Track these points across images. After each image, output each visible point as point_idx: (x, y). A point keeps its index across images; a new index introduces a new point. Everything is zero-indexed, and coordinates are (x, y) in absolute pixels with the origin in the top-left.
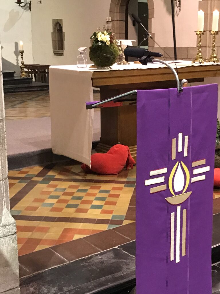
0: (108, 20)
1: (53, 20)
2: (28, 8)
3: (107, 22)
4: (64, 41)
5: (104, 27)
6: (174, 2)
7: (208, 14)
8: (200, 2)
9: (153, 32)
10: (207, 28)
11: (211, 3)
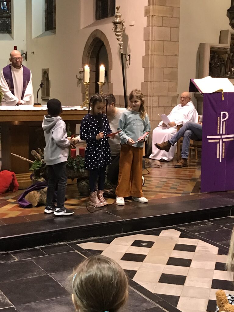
0: (80, 71)
1: (42, 69)
2: (24, 58)
3: (80, 72)
4: (50, 88)
5: (77, 77)
6: (124, 56)
7: (148, 67)
8: (143, 56)
9: (111, 82)
10: (148, 80)
11: (151, 58)
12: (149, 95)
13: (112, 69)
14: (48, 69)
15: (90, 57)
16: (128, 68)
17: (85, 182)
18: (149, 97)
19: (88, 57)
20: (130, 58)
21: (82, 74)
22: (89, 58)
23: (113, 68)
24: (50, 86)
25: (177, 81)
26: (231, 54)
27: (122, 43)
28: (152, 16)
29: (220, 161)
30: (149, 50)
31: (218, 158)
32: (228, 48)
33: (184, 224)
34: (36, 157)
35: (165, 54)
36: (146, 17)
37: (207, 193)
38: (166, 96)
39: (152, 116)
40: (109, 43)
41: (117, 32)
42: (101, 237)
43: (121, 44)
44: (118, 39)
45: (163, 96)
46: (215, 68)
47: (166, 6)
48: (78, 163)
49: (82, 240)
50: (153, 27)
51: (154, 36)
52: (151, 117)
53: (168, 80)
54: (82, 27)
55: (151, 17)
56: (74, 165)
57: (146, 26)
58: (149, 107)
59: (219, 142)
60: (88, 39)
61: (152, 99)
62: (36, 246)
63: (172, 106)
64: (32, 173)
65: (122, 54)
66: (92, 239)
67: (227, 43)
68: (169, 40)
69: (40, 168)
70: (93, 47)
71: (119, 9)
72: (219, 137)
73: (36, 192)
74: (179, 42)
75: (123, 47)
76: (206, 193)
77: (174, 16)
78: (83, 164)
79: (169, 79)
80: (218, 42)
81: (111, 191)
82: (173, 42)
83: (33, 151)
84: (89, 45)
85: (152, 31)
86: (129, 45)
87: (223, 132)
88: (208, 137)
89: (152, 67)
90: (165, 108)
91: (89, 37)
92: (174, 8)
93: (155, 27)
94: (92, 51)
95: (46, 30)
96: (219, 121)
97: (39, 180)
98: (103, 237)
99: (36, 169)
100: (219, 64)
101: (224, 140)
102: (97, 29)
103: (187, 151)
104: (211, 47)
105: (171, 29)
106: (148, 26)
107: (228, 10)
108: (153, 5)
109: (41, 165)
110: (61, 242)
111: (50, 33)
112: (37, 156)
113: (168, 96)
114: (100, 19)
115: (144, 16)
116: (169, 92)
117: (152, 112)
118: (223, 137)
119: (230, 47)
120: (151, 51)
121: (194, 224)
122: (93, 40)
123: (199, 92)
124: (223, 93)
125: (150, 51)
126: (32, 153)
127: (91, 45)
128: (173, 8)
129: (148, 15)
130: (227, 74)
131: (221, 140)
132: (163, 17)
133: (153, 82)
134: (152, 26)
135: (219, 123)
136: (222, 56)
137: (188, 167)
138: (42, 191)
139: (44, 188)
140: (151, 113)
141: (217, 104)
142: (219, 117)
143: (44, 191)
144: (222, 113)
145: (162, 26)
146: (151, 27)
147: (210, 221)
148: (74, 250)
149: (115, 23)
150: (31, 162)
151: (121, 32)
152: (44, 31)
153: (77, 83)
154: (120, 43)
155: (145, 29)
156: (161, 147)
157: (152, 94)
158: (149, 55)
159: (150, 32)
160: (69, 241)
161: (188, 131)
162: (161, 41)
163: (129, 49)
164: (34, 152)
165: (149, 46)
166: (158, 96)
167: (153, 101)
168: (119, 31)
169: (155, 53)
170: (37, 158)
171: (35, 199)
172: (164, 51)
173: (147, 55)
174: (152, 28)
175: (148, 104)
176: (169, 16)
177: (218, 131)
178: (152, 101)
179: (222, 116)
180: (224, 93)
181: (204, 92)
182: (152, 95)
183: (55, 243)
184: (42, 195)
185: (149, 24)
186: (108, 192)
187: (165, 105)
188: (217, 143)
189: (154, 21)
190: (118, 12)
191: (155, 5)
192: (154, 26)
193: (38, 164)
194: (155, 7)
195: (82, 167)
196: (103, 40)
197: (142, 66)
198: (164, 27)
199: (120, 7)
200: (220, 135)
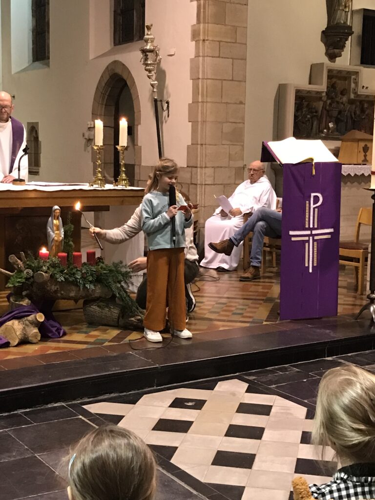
0: (89, 126)
1: (28, 123)
3: (89, 128)
4: (40, 153)
5: (83, 136)
6: (159, 103)
7: (198, 122)
8: (189, 104)
9: (139, 145)
10: (197, 142)
11: (202, 106)
12: (199, 166)
13: (140, 124)
14: (38, 123)
15: (106, 105)
16: (166, 122)
17: (95, 305)
18: (199, 170)
19: (103, 104)
20: (168, 106)
21: (92, 131)
22: (104, 106)
23: (142, 122)
24: (41, 150)
25: (242, 144)
26: (329, 102)
27: (156, 82)
28: (204, 40)
29: (311, 271)
30: (199, 94)
31: (307, 265)
32: (323, 92)
33: (254, 371)
34: (16, 266)
35: (223, 102)
36: (194, 42)
37: (289, 322)
38: (226, 167)
39: (204, 199)
40: (134, 83)
41: (147, 65)
42: (121, 394)
43: (155, 84)
44: (149, 77)
45: (221, 167)
46: (303, 123)
47: (225, 25)
48: (86, 276)
49: (91, 400)
50: (205, 58)
51: (207, 73)
52: (203, 201)
53: (229, 143)
54: (91, 57)
55: (201, 42)
56: (77, 278)
57: (193, 57)
58: (200, 184)
59: (308, 241)
60: (102, 76)
61: (203, 172)
62: (16, 410)
63: (235, 184)
64: (10, 292)
65: (156, 101)
66: (106, 397)
67: (322, 84)
68: (231, 79)
69: (23, 283)
70: (110, 89)
71: (151, 28)
72: (308, 232)
73: (16, 322)
74: (245, 82)
75: (157, 89)
76: (289, 320)
77: (237, 42)
78: (93, 277)
79: (231, 141)
80: (308, 83)
81: (138, 320)
82: (236, 82)
83: (11, 257)
84: (104, 85)
85: (203, 65)
86: (167, 87)
87: (314, 225)
88: (291, 233)
89: (204, 122)
90: (224, 187)
91: (104, 72)
92: (238, 28)
93: (208, 58)
94: (108, 96)
95: (34, 61)
96: (307, 208)
97: (21, 303)
98: (125, 394)
99: (17, 284)
100: (309, 116)
101: (316, 238)
102: (117, 59)
103: (259, 255)
104: (296, 90)
105: (233, 60)
106: (197, 56)
107: (323, 32)
108: (205, 23)
109: (24, 278)
110: (55, 403)
111: (41, 65)
112: (18, 265)
113: (229, 167)
114: (120, 44)
115: (190, 41)
116: (231, 162)
117: (205, 192)
118: (314, 232)
119: (326, 90)
120: (203, 96)
121: (269, 370)
122: (110, 77)
123: (276, 161)
124: (313, 164)
125: (200, 96)
126: (9, 260)
127: (106, 84)
128: (236, 29)
129: (197, 39)
130: (323, 132)
131: (311, 238)
132: (221, 43)
133: (205, 145)
134: (204, 56)
135: (307, 211)
136: (315, 104)
137: (262, 280)
138: (25, 321)
139: (29, 315)
140: (202, 194)
141: (304, 180)
142: (307, 202)
143: (28, 321)
144: (313, 195)
145: (219, 57)
146: (201, 58)
147: (294, 366)
148: (78, 416)
149: (144, 52)
150: (9, 274)
151: (153, 65)
152: (31, 61)
153: (85, 145)
154: (152, 83)
155: (192, 60)
156: (218, 248)
157: (204, 163)
158: (198, 102)
159: (201, 66)
160: (70, 401)
161: (261, 223)
162: (218, 81)
163: (167, 92)
164: (13, 258)
165: (198, 89)
166: (213, 167)
167: (206, 175)
168: (150, 64)
169: (209, 100)
170: (18, 267)
171: (14, 333)
172: (222, 97)
173: (196, 101)
174: (204, 60)
175: (197, 180)
176: (229, 40)
177: (307, 223)
178: (203, 175)
179: (312, 199)
180: (315, 163)
181: (283, 162)
182: (204, 166)
183: (47, 404)
184: (26, 328)
185: (199, 52)
186: (133, 321)
187: (225, 182)
188: (304, 242)
189: (206, 48)
190: (149, 33)
191: (208, 23)
192: (207, 56)
193: (20, 276)
194: (208, 26)
195: (91, 282)
196: (125, 77)
197: (187, 120)
198: (222, 58)
199: (152, 25)
200: (309, 229)
